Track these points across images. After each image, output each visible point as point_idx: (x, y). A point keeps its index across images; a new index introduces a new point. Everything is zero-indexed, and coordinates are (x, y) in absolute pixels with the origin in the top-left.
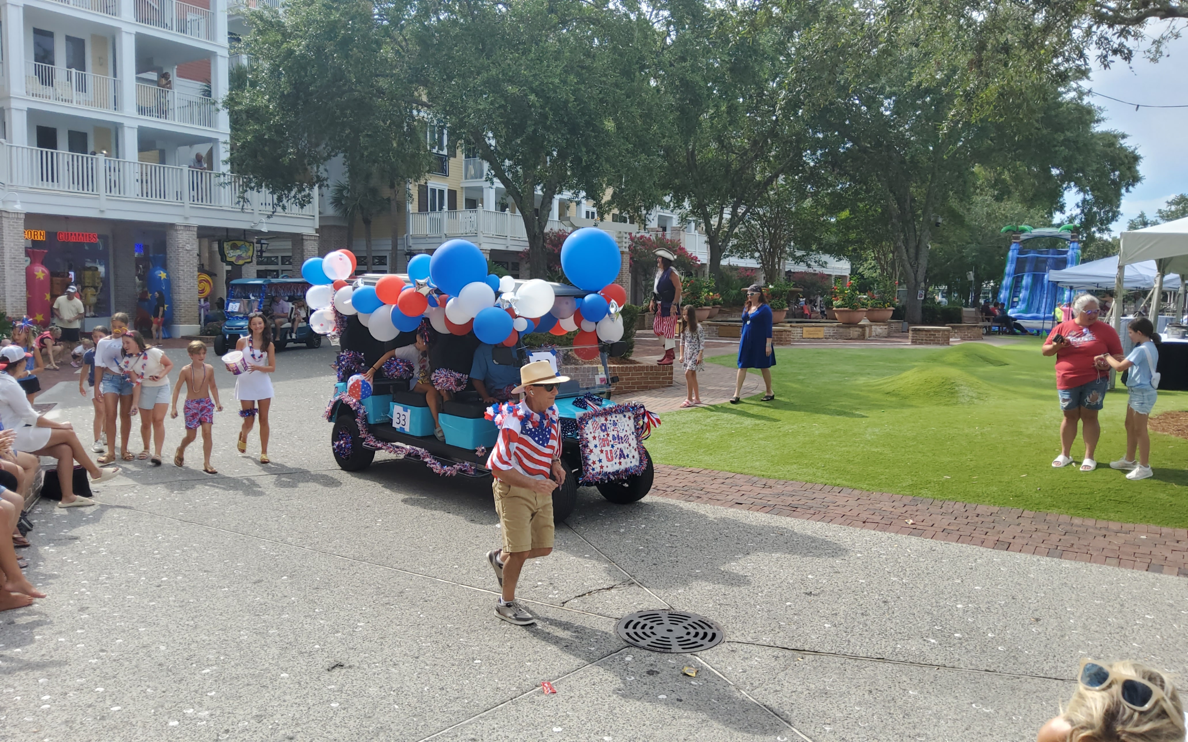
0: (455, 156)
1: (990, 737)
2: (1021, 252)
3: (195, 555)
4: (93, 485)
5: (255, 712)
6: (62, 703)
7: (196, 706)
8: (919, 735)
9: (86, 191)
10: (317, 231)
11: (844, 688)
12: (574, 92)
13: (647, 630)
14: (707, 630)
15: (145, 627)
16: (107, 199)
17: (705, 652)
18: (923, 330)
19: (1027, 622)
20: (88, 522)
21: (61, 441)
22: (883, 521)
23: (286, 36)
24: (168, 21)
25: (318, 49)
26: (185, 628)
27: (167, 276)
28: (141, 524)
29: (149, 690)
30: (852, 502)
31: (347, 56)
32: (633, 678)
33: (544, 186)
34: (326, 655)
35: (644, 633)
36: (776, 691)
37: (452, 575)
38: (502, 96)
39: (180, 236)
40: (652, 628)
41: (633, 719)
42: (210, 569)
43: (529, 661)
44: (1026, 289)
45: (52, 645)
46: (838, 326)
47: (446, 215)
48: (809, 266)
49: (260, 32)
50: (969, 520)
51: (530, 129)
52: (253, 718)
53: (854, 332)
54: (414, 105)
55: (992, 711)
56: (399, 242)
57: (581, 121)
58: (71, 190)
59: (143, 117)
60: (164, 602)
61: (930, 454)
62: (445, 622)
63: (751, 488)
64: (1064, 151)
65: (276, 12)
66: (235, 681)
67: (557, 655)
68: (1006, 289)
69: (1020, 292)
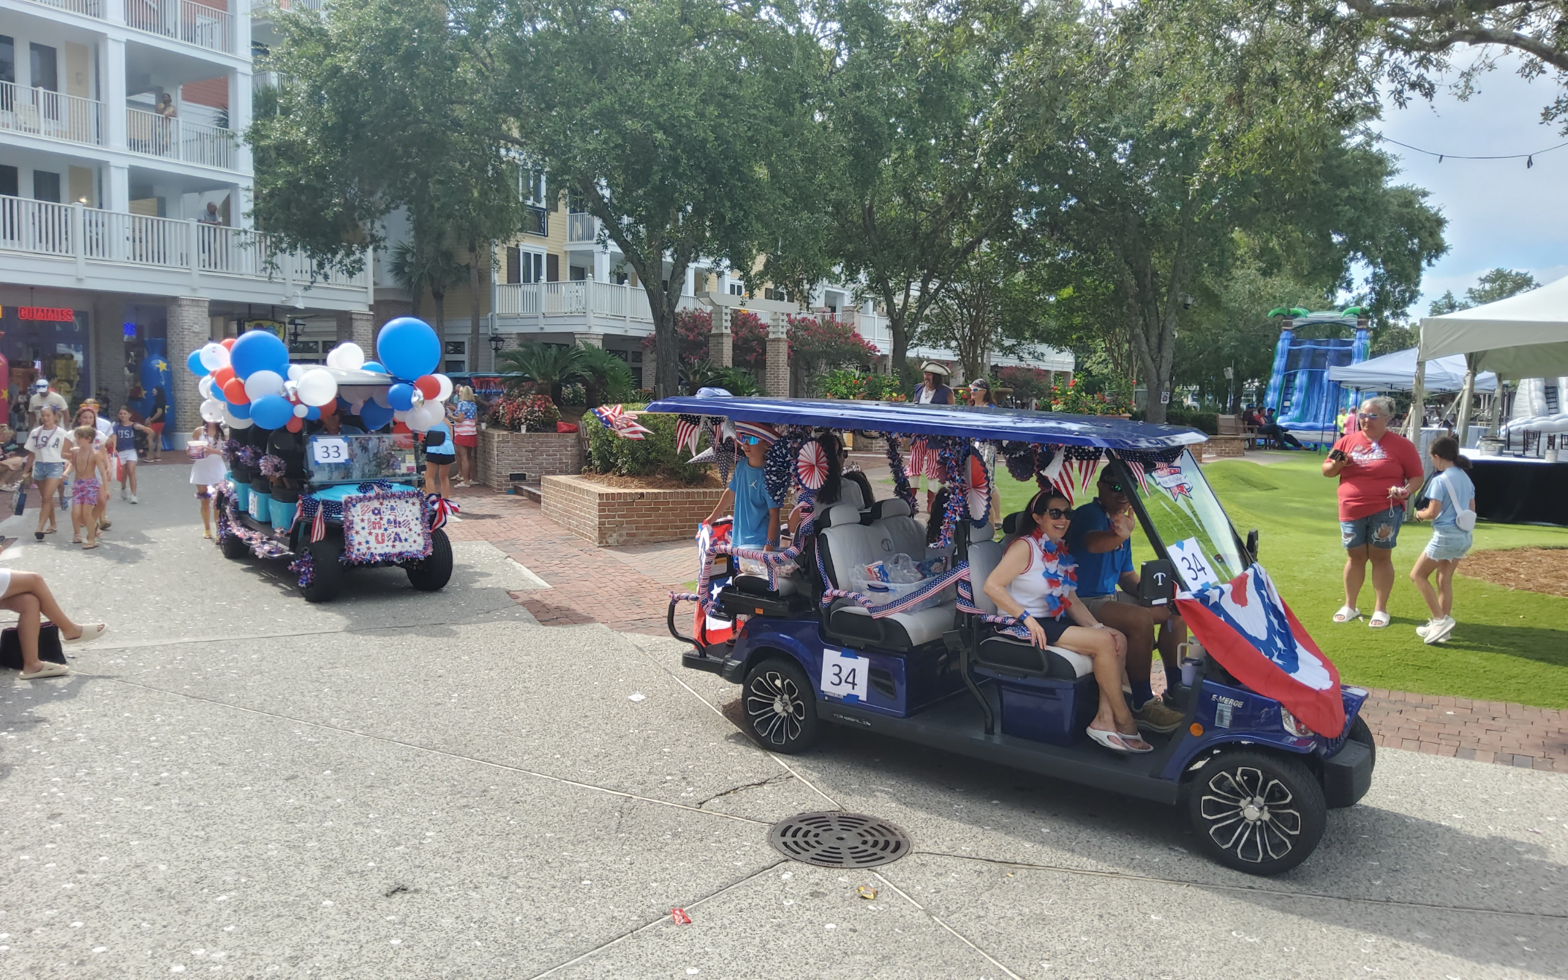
0: (556, 211)
1: (1254, 974)
2: (1293, 342)
3: (206, 742)
5: (288, 952)
6: (26, 944)
7: (209, 946)
8: (1163, 973)
9: (57, 252)
10: (371, 308)
11: (1067, 911)
12: (714, 129)
13: (811, 839)
14: (889, 837)
15: (139, 839)
16: (87, 264)
17: (885, 867)
20: (60, 698)
21: (22, 590)
23: (330, 48)
24: (170, 25)
25: (373, 65)
26: (193, 841)
27: (168, 367)
28: (132, 701)
29: (144, 924)
31: (412, 76)
32: (792, 902)
33: (675, 251)
34: (383, 875)
35: (807, 843)
36: (979, 917)
37: (553, 768)
38: (619, 132)
39: (185, 314)
40: (817, 835)
41: (792, 956)
42: (226, 761)
43: (656, 881)
44: (1301, 391)
45: (11, 865)
47: (544, 288)
48: (1021, 359)
49: (296, 43)
51: (657, 178)
52: (286, 960)
54: (502, 142)
55: (1258, 940)
56: (482, 323)
57: (724, 167)
58: (37, 250)
59: (136, 154)
60: (163, 806)
62: (543, 830)
64: (1349, 212)
65: (317, 16)
66: (261, 911)
67: (692, 874)
68: (1275, 391)
69: (1292, 394)
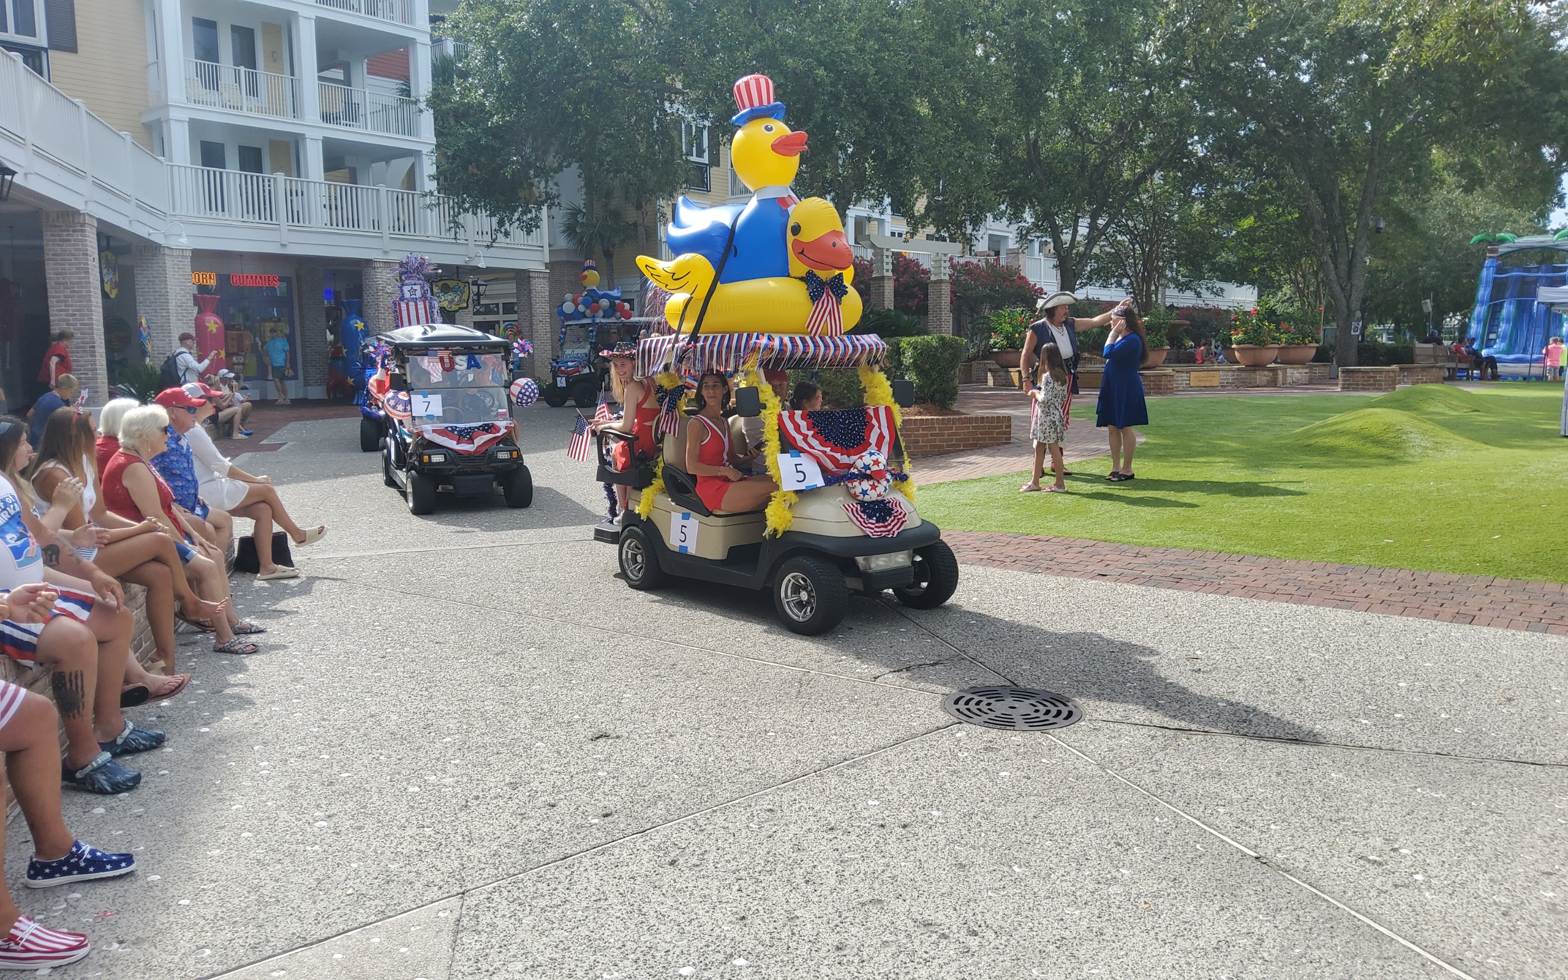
0: (718, 165)
2: (1499, 270)
3: (424, 626)
4: (297, 552)
5: (508, 779)
6: (283, 770)
7: (439, 774)
8: (1343, 819)
9: (263, 220)
10: (547, 265)
11: (1243, 769)
12: (874, 63)
13: (983, 706)
14: (1061, 707)
15: (372, 696)
16: (290, 230)
17: (1058, 730)
18: (1359, 371)
19: (1495, 702)
20: (293, 595)
21: (257, 500)
22: (1299, 592)
23: (503, 9)
25: (544, 23)
26: (419, 698)
27: (365, 326)
28: (355, 596)
29: (382, 758)
30: (1256, 572)
31: (581, 32)
32: (966, 754)
33: (837, 194)
34: (588, 725)
35: (979, 710)
36: (1153, 771)
37: (735, 648)
38: (781, 72)
39: (378, 275)
40: (989, 704)
41: (969, 795)
43: (836, 734)
44: (1508, 321)
45: (265, 714)
46: (1238, 369)
48: (1198, 295)
49: (471, 7)
50: (1418, 590)
51: (818, 115)
52: (506, 785)
53: (1262, 377)
54: (666, 95)
55: (1444, 796)
57: (885, 102)
58: (245, 219)
59: (328, 125)
61: (1366, 515)
62: (728, 694)
63: (1119, 557)
66: (482, 750)
67: (869, 730)
68: (1479, 322)
69: (1498, 326)
